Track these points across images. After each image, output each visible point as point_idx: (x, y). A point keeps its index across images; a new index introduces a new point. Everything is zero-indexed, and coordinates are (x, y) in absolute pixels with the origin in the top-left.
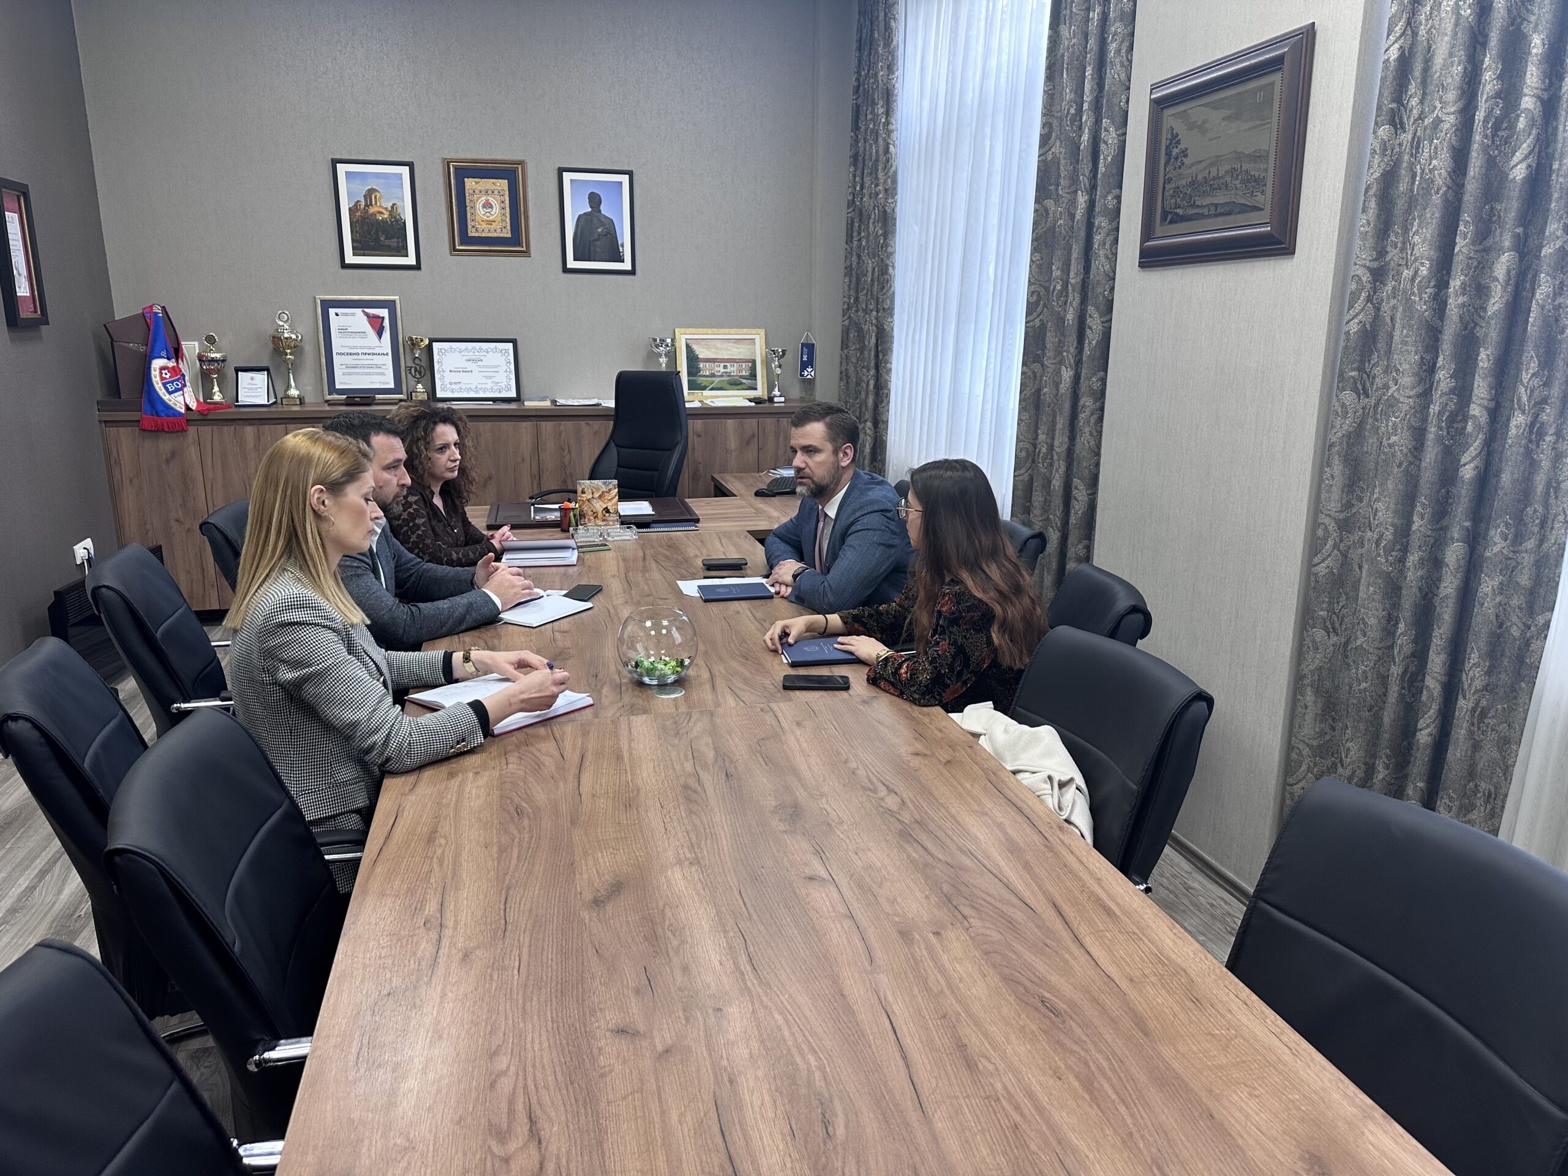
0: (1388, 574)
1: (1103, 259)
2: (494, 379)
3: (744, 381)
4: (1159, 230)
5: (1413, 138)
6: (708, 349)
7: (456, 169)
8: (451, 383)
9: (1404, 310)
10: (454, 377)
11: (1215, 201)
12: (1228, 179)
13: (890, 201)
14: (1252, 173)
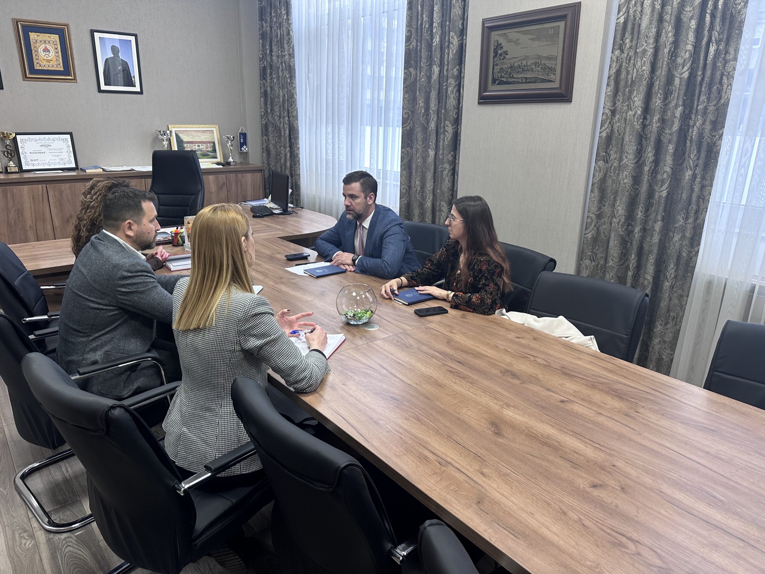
0: (622, 235)
1: (452, 99)
2: (60, 157)
3: (210, 153)
4: (491, 87)
5: (627, 56)
6: (188, 136)
7: (23, 26)
8: (32, 160)
9: (630, 128)
10: (35, 156)
11: (526, 76)
12: (534, 67)
13: (292, 60)
14: (547, 65)
